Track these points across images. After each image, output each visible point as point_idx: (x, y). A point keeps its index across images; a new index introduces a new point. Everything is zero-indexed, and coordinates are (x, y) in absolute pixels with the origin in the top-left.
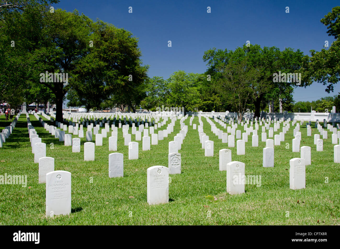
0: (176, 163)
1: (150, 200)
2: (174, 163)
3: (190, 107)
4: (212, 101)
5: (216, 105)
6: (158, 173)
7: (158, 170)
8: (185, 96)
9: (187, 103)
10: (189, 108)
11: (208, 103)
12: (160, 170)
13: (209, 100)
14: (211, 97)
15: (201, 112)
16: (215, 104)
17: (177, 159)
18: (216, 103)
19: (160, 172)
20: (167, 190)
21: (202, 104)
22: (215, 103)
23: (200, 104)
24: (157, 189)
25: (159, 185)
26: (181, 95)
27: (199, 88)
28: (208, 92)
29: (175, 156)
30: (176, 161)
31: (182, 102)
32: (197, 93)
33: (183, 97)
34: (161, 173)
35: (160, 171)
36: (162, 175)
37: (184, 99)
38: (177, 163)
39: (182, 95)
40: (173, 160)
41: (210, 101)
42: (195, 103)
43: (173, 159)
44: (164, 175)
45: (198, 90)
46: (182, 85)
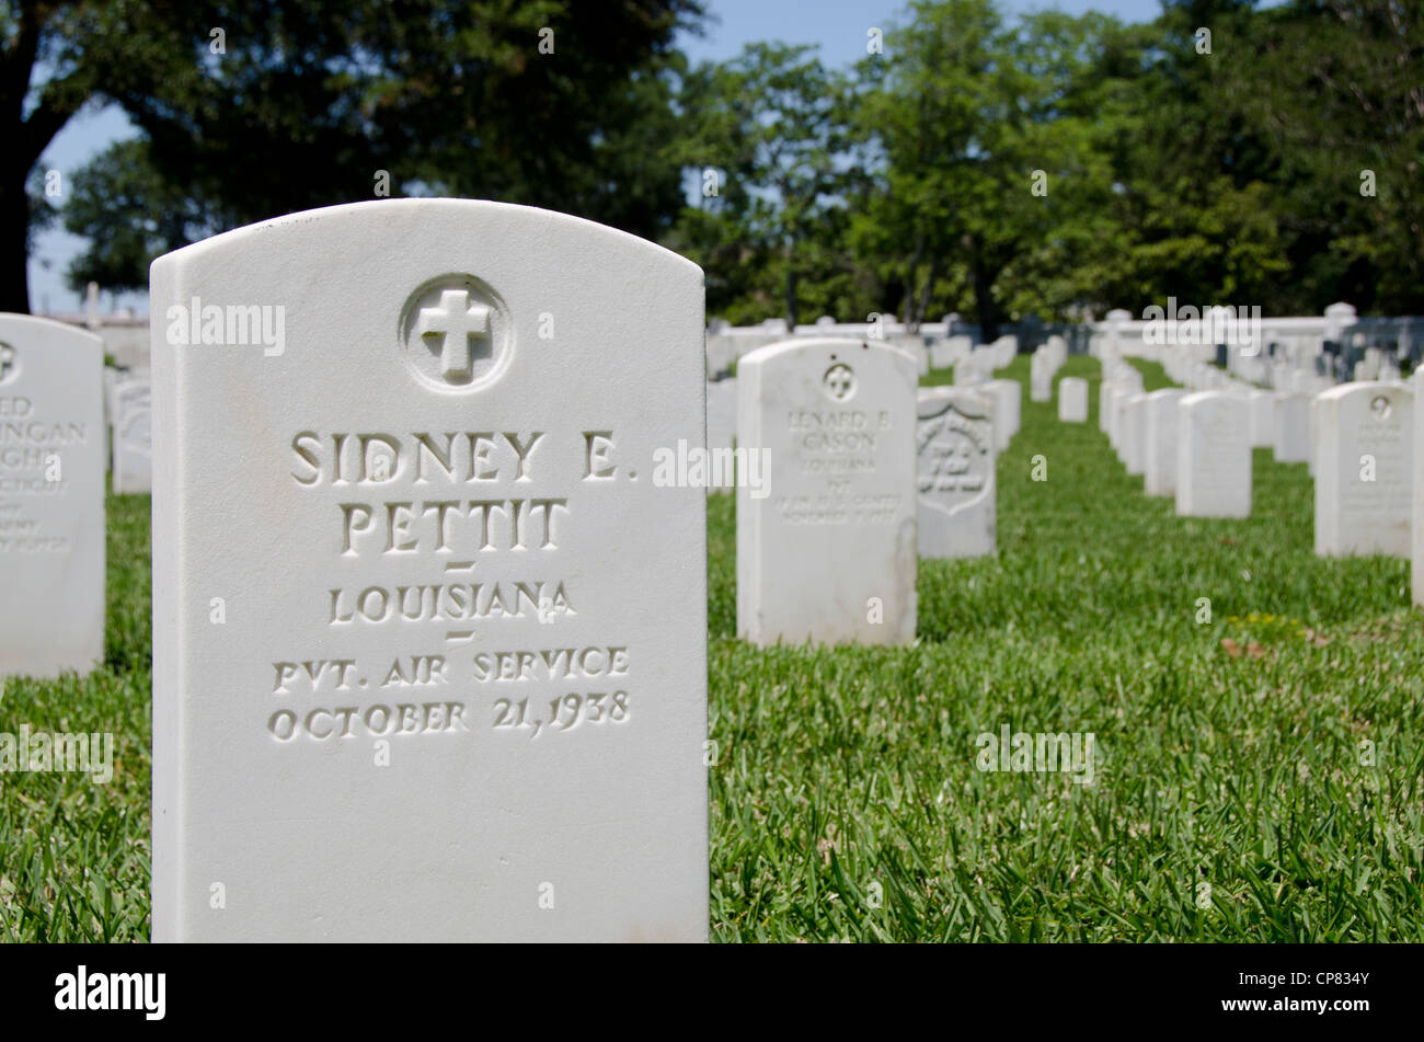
0: (958, 473)
1: (761, 615)
2: (937, 473)
3: (1030, 294)
4: (1212, 239)
5: (1238, 273)
6: (831, 395)
7: (832, 369)
8: (998, 193)
9: (1008, 251)
10: (1021, 298)
11: (1172, 254)
12: (846, 368)
13: (1187, 231)
14: (1204, 204)
15: (1119, 319)
16: (1238, 260)
17: (964, 444)
18: (1246, 254)
19: (846, 385)
20: (899, 538)
21: (1129, 267)
22: (1236, 251)
23: (1113, 269)
24: (822, 521)
25: (840, 491)
26: (963, 188)
27: (1106, 127)
28: (1183, 146)
29: (952, 418)
30: (957, 462)
31: (966, 240)
32: (1094, 169)
33: (980, 198)
34: (850, 395)
35: (847, 375)
36: (863, 415)
37: (988, 215)
38: (963, 480)
39: (973, 183)
40: (929, 451)
41: (1194, 244)
42: (1073, 254)
43: (934, 444)
44: (882, 414)
45: (1100, 147)
46: (972, 104)
